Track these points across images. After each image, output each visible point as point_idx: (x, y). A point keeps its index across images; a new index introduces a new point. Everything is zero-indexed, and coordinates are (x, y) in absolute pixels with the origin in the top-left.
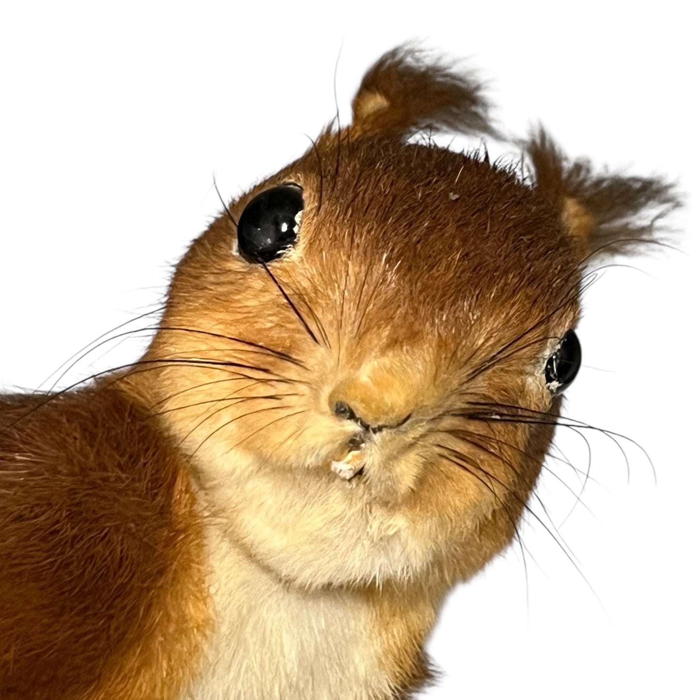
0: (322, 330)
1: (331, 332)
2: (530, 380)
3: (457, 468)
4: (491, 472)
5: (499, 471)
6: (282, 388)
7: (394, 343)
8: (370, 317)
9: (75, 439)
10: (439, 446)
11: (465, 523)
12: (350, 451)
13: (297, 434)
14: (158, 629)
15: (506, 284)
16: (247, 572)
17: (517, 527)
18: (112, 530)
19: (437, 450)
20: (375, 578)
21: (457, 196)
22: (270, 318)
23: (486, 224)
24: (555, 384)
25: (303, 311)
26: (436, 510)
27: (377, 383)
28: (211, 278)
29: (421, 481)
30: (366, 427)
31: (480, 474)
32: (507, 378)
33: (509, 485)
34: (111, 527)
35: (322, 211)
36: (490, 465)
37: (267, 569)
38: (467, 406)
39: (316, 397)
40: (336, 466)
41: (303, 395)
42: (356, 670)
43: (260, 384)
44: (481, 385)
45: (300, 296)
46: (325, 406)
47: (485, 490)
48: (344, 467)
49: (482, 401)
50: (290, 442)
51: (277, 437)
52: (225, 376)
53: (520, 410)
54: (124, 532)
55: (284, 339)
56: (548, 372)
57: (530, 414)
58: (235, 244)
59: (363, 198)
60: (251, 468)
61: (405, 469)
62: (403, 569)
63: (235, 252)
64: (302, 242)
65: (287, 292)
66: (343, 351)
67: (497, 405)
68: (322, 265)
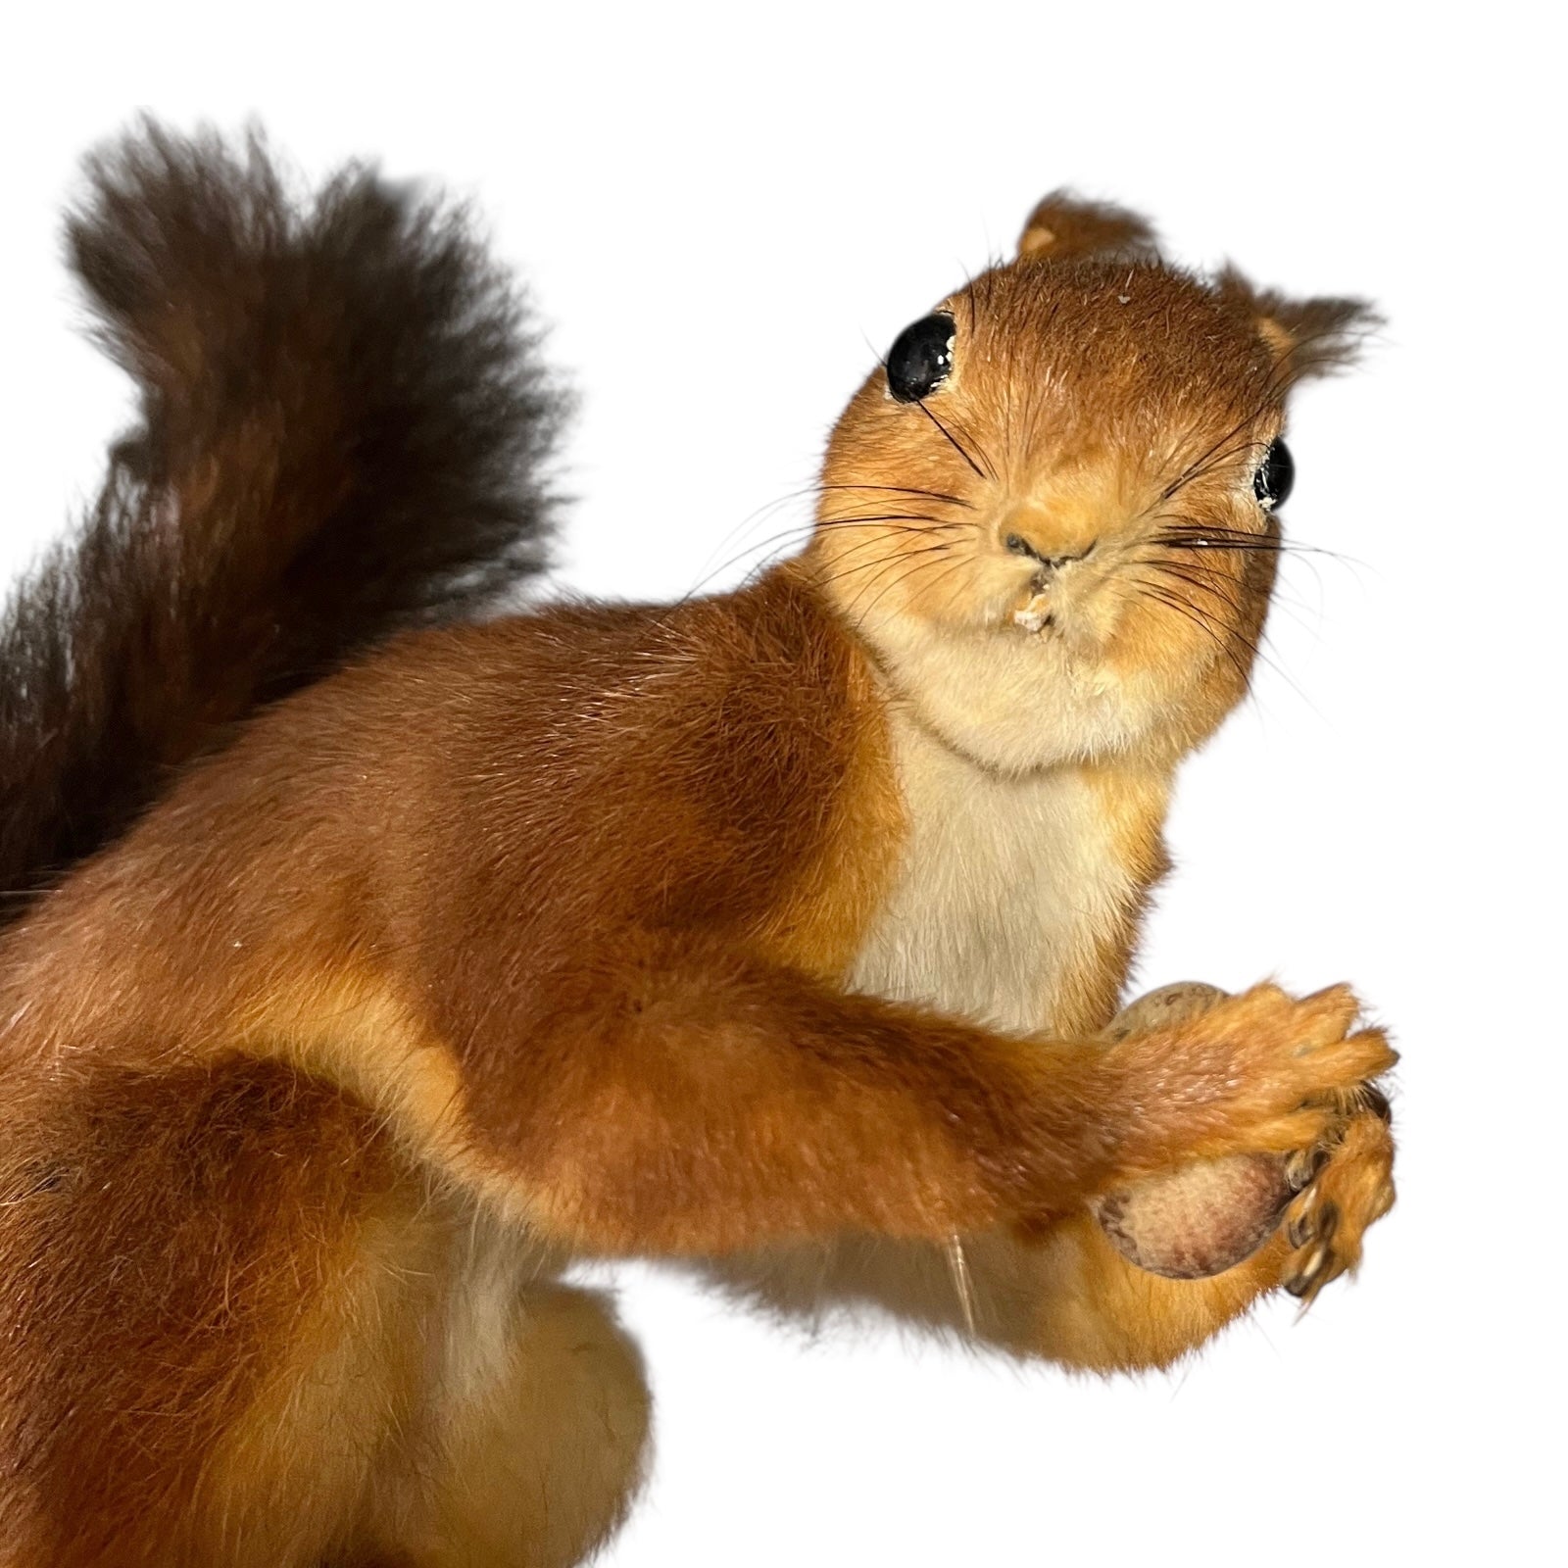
0: (987, 461)
1: (997, 461)
2: (1237, 496)
3: (1165, 607)
4: (1205, 610)
5: (1214, 606)
6: (950, 534)
7: (1067, 460)
8: (1038, 436)
9: (731, 628)
10: (1139, 581)
11: (1184, 674)
12: (1034, 595)
13: (969, 585)
14: (841, 836)
15: (1195, 387)
16: (942, 763)
17: (1249, 679)
18: (779, 728)
19: (1137, 586)
20: (1088, 751)
21: (1128, 299)
22: (931, 458)
23: (1165, 325)
24: (1268, 501)
25: (965, 445)
26: (1146, 661)
27: (1053, 507)
28: (864, 428)
29: (1122, 623)
30: (1047, 562)
31: (1193, 612)
32: (1209, 495)
33: (1229, 623)
34: (777, 724)
35: (976, 333)
36: (1204, 602)
37: (966, 757)
38: (1166, 531)
39: (986, 537)
40: (1020, 616)
41: (974, 539)
42: (1085, 866)
43: (925, 535)
44: (1178, 505)
45: (960, 428)
46: (996, 545)
47: (1201, 632)
48: (1028, 615)
49: (1184, 525)
50: (962, 596)
51: (949, 591)
52: (886, 532)
53: (1230, 534)
54: (794, 728)
55: (946, 479)
56: (1257, 487)
57: (1244, 538)
58: (887, 388)
59: (1021, 313)
60: (928, 638)
61: (1100, 610)
62: (1119, 737)
63: (888, 396)
64: (957, 370)
65: (944, 427)
66: (1012, 481)
67: (1202, 528)
68: (981, 391)
